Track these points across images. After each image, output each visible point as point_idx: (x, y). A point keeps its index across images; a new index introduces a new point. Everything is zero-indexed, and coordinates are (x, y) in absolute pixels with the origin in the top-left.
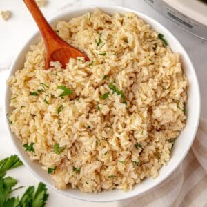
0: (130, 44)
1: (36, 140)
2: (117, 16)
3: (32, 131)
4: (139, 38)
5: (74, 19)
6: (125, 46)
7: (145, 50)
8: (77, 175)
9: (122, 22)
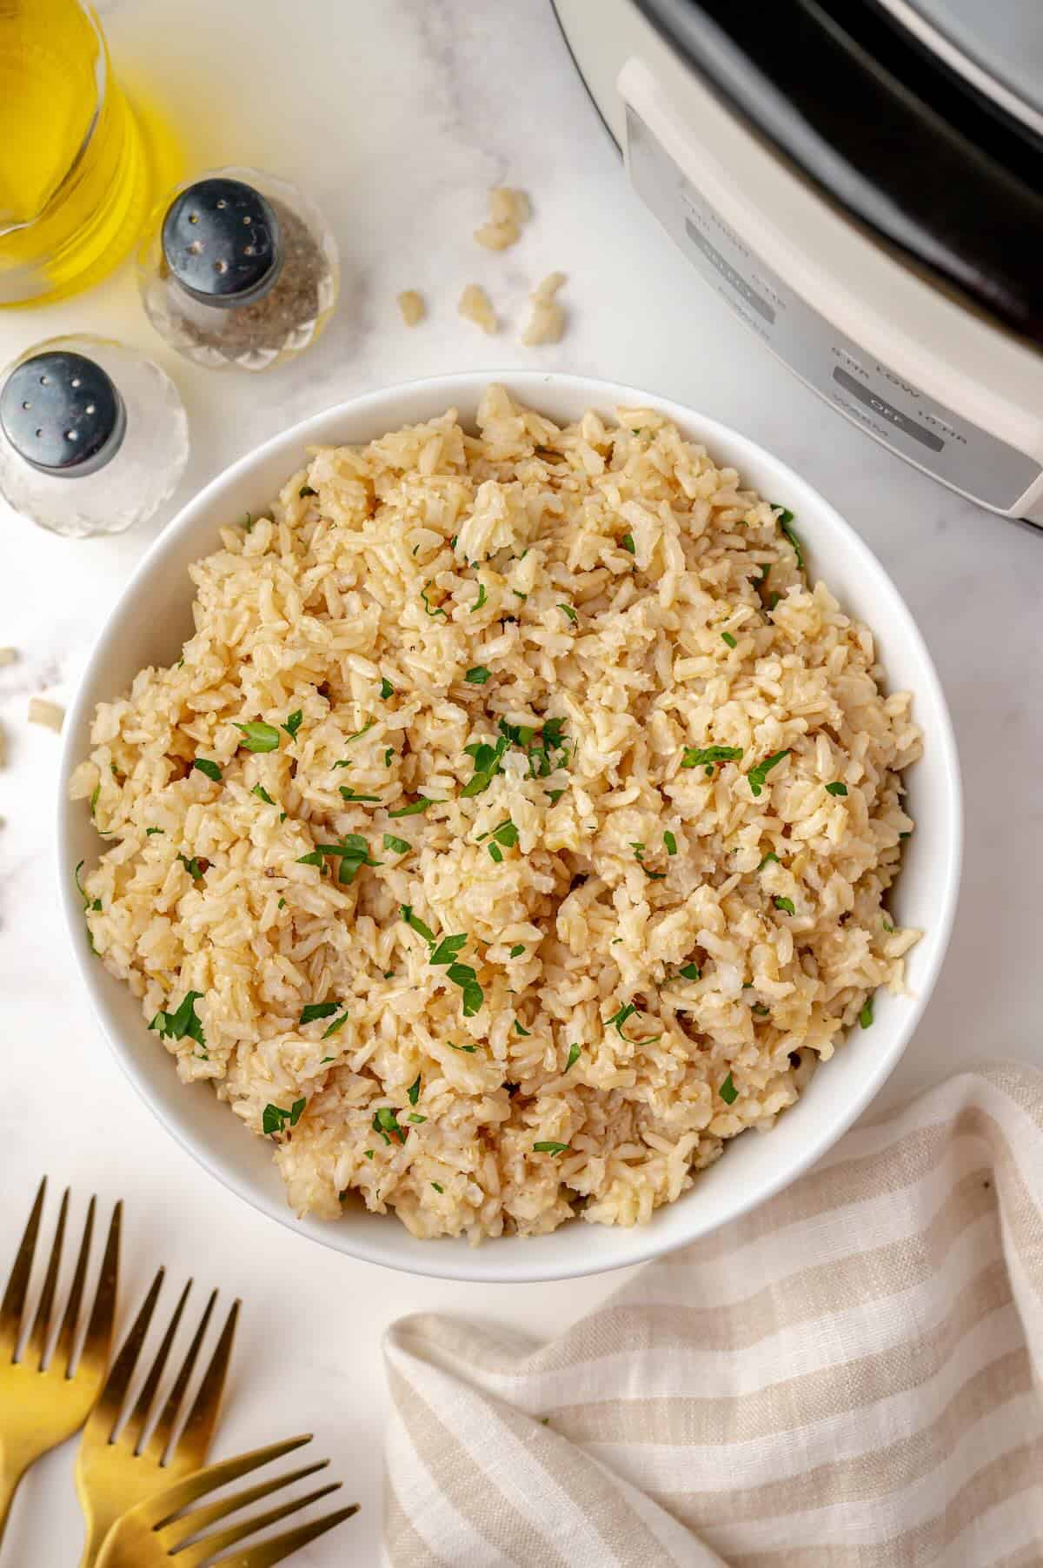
0: (643, 560)
1: (210, 979)
2: (589, 428)
3: (189, 944)
4: (686, 532)
5: (388, 437)
6: (618, 564)
7: (709, 589)
8: (391, 1151)
9: (608, 455)
